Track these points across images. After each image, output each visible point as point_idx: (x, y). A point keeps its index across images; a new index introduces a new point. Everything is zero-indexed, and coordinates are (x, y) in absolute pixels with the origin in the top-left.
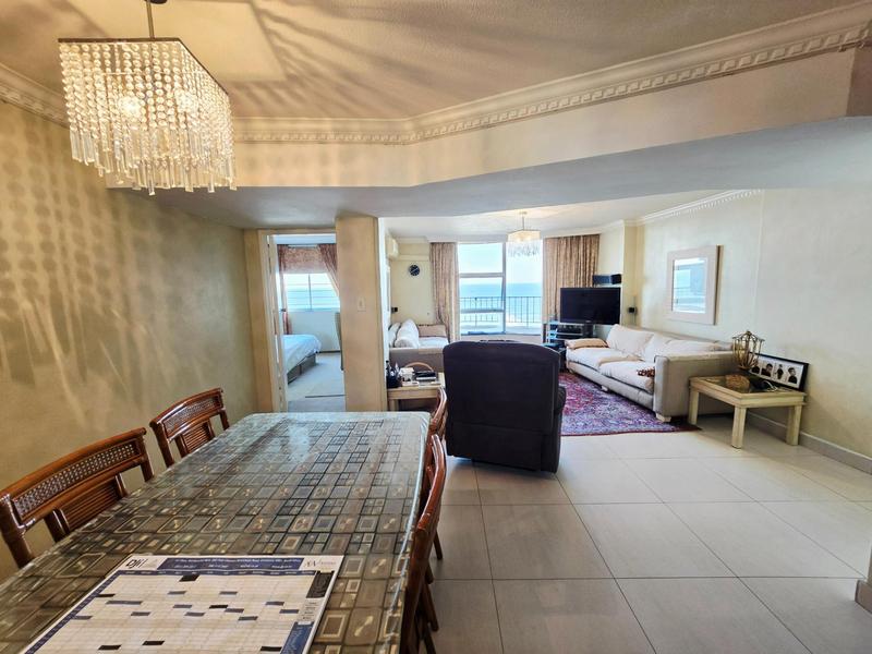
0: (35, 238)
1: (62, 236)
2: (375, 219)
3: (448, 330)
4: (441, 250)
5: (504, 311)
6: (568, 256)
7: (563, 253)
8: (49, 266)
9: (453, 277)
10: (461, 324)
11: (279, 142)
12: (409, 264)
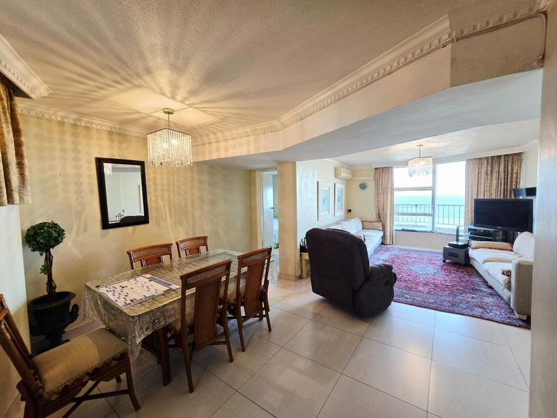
0: (165, 182)
1: (173, 180)
2: (294, 163)
3: (384, 226)
4: (382, 172)
5: (433, 215)
6: (489, 173)
7: (484, 170)
8: (169, 190)
9: (389, 191)
10: (395, 223)
11: (234, 138)
12: (359, 183)
